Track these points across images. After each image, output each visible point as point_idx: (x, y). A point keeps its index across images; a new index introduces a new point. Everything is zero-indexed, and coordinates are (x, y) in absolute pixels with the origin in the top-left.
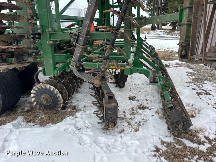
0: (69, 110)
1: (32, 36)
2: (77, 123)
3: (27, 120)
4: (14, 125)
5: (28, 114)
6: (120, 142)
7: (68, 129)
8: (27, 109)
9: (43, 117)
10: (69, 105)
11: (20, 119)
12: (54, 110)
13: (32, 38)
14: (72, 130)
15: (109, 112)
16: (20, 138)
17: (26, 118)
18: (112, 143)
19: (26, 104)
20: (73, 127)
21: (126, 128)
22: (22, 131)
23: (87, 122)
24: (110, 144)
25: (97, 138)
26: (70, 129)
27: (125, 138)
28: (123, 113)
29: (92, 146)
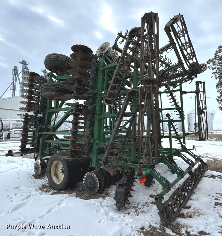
0: (103, 194)
1: (87, 144)
2: (103, 202)
3: (78, 195)
4: (69, 195)
5: (79, 192)
6: (122, 218)
7: (96, 204)
8: (80, 189)
9: (86, 195)
10: (105, 192)
11: (74, 194)
12: (93, 192)
13: (87, 145)
14: (98, 205)
15: (118, 195)
16: (69, 201)
17: (77, 194)
18: (116, 217)
19: (81, 186)
20: (99, 204)
21: (132, 213)
22: (71, 198)
23: (109, 203)
24: (115, 217)
25: (109, 213)
26: (97, 205)
27: (126, 217)
28: (137, 204)
29: (103, 215)
